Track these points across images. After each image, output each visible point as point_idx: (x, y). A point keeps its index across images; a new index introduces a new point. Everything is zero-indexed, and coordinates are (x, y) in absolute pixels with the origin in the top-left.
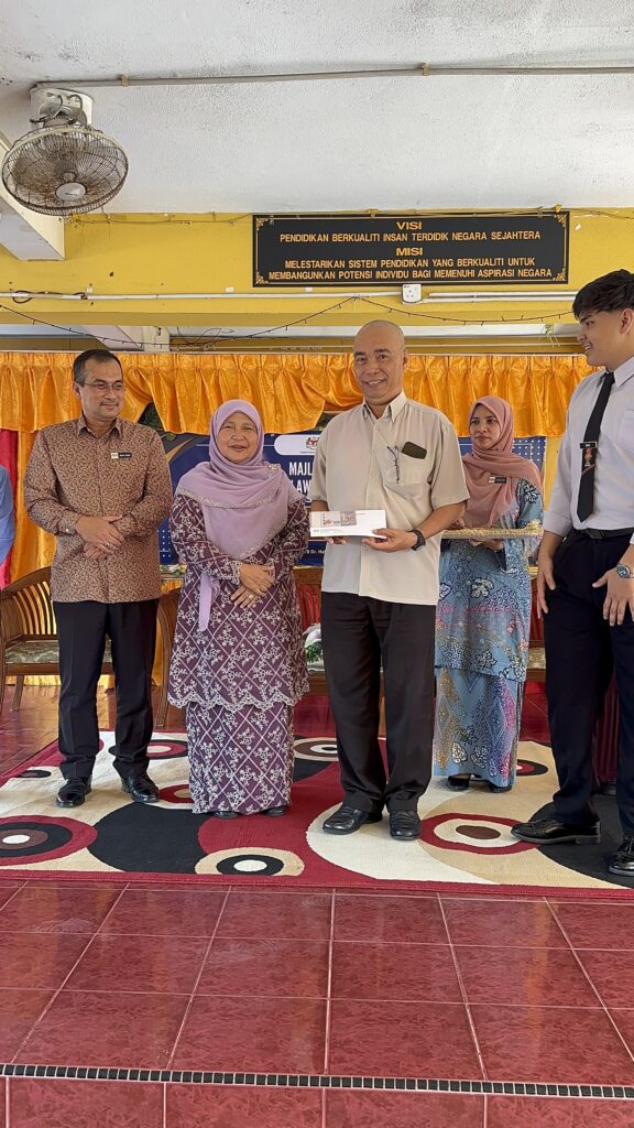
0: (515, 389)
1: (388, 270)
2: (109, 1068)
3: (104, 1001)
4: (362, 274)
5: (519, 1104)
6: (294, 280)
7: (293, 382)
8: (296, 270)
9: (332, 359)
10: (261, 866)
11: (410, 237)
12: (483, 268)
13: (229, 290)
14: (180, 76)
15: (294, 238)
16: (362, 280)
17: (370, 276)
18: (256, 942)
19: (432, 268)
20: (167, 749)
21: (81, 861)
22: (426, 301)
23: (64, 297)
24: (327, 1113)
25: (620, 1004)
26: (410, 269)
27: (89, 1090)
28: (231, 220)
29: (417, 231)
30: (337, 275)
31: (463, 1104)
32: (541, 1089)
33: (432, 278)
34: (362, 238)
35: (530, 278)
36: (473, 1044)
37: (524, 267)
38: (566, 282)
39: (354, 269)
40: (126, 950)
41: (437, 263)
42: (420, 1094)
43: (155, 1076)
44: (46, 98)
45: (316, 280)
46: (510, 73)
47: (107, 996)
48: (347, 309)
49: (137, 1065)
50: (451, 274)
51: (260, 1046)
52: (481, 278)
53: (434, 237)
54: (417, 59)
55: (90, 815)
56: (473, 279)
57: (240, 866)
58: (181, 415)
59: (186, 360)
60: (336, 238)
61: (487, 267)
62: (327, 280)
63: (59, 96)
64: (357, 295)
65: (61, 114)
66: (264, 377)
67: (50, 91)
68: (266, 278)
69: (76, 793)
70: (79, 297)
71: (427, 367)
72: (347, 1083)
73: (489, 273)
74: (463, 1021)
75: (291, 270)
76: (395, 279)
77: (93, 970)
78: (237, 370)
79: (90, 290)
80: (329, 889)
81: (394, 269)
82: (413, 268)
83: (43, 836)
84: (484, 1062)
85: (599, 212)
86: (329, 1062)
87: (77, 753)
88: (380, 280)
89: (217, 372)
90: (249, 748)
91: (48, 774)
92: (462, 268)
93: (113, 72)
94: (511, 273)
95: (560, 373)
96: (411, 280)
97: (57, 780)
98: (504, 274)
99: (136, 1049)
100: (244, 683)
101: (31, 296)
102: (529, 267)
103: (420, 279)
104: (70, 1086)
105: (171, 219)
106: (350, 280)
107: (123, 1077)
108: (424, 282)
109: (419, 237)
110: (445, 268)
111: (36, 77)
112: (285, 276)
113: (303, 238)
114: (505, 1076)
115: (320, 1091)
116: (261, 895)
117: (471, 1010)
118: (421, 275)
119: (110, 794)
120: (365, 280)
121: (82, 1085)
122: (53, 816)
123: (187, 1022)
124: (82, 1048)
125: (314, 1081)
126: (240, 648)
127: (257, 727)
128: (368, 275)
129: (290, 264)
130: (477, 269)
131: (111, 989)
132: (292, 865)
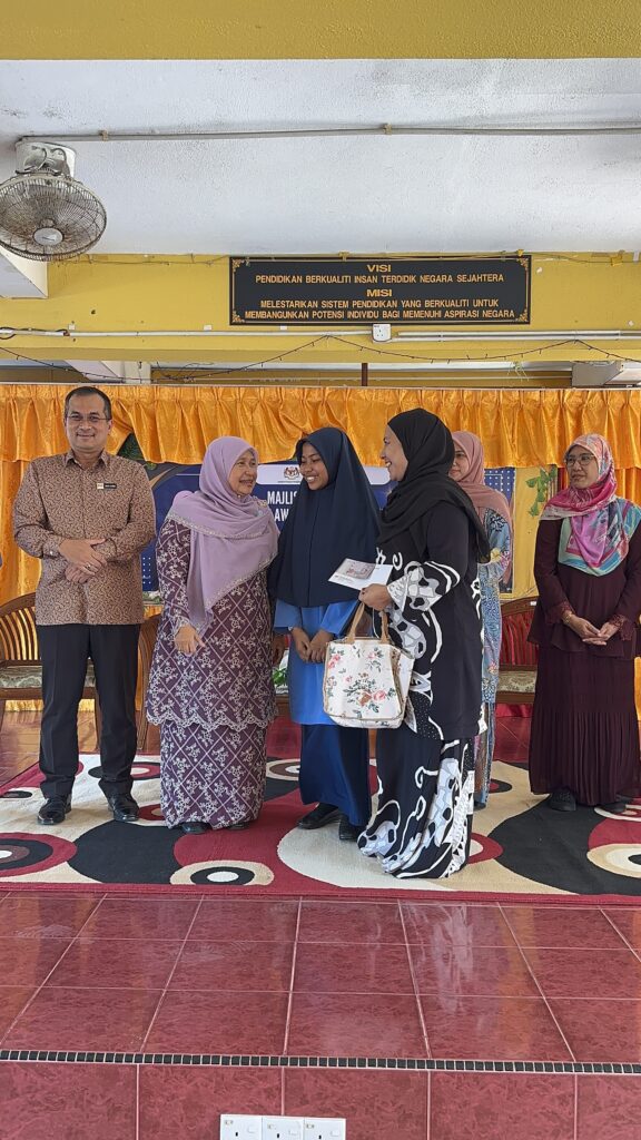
0: (485, 422)
1: (359, 310)
2: (87, 1052)
3: (82, 996)
4: (334, 315)
5: (459, 1078)
6: (269, 319)
7: (270, 414)
8: (271, 310)
9: (309, 393)
10: (233, 876)
11: (380, 279)
12: (449, 309)
13: (205, 328)
14: (158, 132)
15: (270, 279)
16: (334, 319)
17: (342, 316)
18: (225, 943)
19: (400, 309)
20: (146, 770)
21: (62, 873)
22: (395, 340)
23: (47, 333)
24: (286, 1090)
25: (558, 994)
26: (380, 310)
27: (68, 1072)
28: (209, 261)
29: (387, 273)
30: (310, 315)
31: (409, 1080)
32: (480, 1065)
33: (401, 318)
34: (334, 279)
35: (493, 318)
36: (421, 1028)
37: (488, 308)
38: (528, 323)
39: (326, 309)
40: (104, 952)
41: (405, 304)
42: (371, 1071)
43: (129, 1059)
44: (31, 151)
45: (290, 319)
46: (466, 133)
47: (86, 991)
48: (320, 346)
49: (112, 1049)
50: (418, 314)
51: (226, 1032)
52: (447, 319)
53: (402, 279)
54: (381, 120)
55: (70, 832)
56: (439, 319)
57: (212, 877)
58: (161, 445)
59: (167, 392)
60: (309, 279)
61: (454, 308)
62: (301, 319)
63: (44, 150)
64: (329, 333)
65: (45, 165)
66: (242, 407)
67: (35, 144)
68: (243, 317)
69: (57, 810)
70: (62, 334)
71: (401, 399)
72: (304, 1062)
73: (453, 314)
74: (413, 1009)
75: (266, 310)
76: (366, 319)
77: (72, 970)
78: (217, 403)
79: (72, 327)
80: (297, 897)
81: (364, 309)
82: (383, 309)
83: (25, 851)
84: (429, 1043)
85: (558, 256)
86: (289, 1044)
87: (57, 773)
88: (352, 319)
89: (197, 404)
90: (222, 765)
91: (29, 795)
92: (430, 309)
93: (95, 127)
94: (476, 314)
95: (527, 406)
96: (381, 320)
97: (38, 800)
98: (469, 314)
99: (112, 1036)
100: (220, 705)
101: (15, 332)
102: (493, 308)
103: (390, 319)
104: (51, 1069)
105: (150, 260)
106: (323, 319)
107: (100, 1058)
108: (393, 322)
109: (388, 279)
110: (413, 309)
111: (22, 132)
112: (262, 314)
113: (278, 279)
114: (447, 1055)
115: (280, 1069)
116: (234, 903)
117: (421, 1002)
118: (391, 315)
119: (91, 813)
120: (337, 319)
121: (61, 1068)
122: (35, 833)
123: (159, 1013)
124: (62, 1035)
125: (274, 1061)
126: (217, 671)
127: (231, 747)
128: (341, 315)
129: (264, 304)
130: (444, 310)
131: (89, 986)
132: (262, 875)
